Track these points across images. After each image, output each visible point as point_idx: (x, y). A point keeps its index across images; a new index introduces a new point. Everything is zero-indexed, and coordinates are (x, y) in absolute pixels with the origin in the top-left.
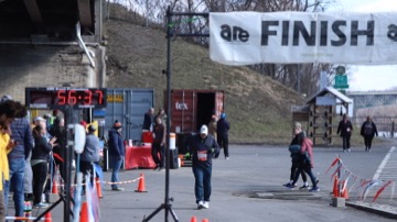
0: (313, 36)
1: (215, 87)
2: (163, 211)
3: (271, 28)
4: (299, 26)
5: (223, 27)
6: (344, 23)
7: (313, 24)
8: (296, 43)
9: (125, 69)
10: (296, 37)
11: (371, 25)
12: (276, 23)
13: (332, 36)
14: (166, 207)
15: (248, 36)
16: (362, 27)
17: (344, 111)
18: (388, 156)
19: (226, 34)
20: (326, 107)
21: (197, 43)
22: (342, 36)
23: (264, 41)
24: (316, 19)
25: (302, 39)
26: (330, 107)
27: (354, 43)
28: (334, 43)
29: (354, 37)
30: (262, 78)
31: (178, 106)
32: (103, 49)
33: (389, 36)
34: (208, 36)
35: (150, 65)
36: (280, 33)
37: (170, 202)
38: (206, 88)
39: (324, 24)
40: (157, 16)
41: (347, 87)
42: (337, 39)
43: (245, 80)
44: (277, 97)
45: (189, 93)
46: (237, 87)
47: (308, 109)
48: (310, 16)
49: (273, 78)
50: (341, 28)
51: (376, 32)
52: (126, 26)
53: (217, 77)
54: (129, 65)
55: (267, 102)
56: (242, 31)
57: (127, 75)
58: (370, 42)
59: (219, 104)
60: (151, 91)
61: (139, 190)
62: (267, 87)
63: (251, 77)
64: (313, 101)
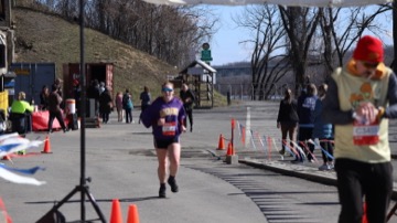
1: (104, 61)
9: (30, 48)
14: (82, 189)
17: (210, 79)
18: (249, 116)
20: (195, 76)
21: (88, 27)
26: (200, 76)
30: (142, 55)
31: (75, 76)
32: (13, 31)
37: (87, 183)
38: (97, 61)
40: (55, 6)
41: (211, 59)
43: (128, 55)
44: (154, 69)
46: (122, 61)
47: (181, 78)
49: (150, 53)
52: (30, 13)
53: (106, 53)
54: (34, 44)
55: (146, 73)
57: (32, 52)
59: (109, 75)
60: (53, 65)
61: (45, 151)
62: (146, 61)
63: (134, 54)
64: (185, 71)
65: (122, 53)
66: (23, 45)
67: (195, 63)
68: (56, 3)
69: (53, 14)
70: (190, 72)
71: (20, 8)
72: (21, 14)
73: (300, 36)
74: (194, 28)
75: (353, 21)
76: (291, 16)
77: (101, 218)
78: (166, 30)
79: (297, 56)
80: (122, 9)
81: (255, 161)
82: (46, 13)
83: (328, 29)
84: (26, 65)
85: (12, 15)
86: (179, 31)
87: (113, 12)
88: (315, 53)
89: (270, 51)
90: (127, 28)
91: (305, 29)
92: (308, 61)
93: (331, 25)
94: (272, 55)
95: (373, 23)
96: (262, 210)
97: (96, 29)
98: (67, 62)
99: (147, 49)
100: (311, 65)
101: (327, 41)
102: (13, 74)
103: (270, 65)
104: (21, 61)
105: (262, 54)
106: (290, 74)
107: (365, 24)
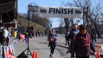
0: (60, 12)
1: (33, 26)
2: (27, 50)
3: (51, 10)
4: (57, 10)
5: (41, 9)
6: (67, 9)
7: (60, 9)
8: (56, 13)
9: (21, 24)
10: (56, 12)
11: (72, 10)
12: (52, 9)
13: (64, 12)
15: (46, 11)
16: (70, 10)
19: (41, 11)
22: (66, 12)
23: (50, 13)
24: (61, 8)
25: (58, 13)
27: (69, 13)
28: (65, 14)
29: (69, 12)
32: (18, 21)
33: (76, 12)
34: (37, 11)
35: (24, 23)
36: (53, 11)
37: (29, 48)
39: (62, 9)
41: (52, 27)
42: (65, 13)
45: (30, 27)
48: (59, 8)
50: (66, 10)
51: (73, 11)
55: (41, 29)
56: (45, 10)
58: (72, 13)
59: (34, 29)
60: (24, 27)
61: (22, 42)
62: (41, 27)
63: (38, 25)
64: (47, 29)
65: (36, 25)
66: (19, 23)
67: (49, 27)
68: (25, 16)
69: (25, 18)
70: (48, 29)
71: (19, 17)
72: (19, 18)
73: (67, 23)
74: (49, 21)
75: (77, 21)
76: (66, 20)
77: (31, 54)
78: (44, 21)
79: (67, 26)
80: (37, 18)
81: (59, 45)
82: (24, 18)
83: (72, 22)
84: (20, 27)
85: (18, 18)
86: (47, 22)
87: (35, 18)
88: (70, 26)
89: (62, 25)
90: (37, 21)
91: (68, 22)
92: (69, 27)
93: (73, 21)
94: (63, 26)
95: (80, 21)
96: (60, 53)
97: (32, 21)
98: (27, 26)
99: (41, 24)
100: (69, 28)
101: (72, 24)
102: (18, 28)
103: (62, 28)
104: (19, 26)
105: (61, 26)
106: (66, 30)
107: (79, 21)
